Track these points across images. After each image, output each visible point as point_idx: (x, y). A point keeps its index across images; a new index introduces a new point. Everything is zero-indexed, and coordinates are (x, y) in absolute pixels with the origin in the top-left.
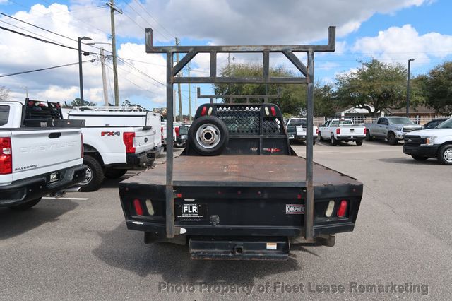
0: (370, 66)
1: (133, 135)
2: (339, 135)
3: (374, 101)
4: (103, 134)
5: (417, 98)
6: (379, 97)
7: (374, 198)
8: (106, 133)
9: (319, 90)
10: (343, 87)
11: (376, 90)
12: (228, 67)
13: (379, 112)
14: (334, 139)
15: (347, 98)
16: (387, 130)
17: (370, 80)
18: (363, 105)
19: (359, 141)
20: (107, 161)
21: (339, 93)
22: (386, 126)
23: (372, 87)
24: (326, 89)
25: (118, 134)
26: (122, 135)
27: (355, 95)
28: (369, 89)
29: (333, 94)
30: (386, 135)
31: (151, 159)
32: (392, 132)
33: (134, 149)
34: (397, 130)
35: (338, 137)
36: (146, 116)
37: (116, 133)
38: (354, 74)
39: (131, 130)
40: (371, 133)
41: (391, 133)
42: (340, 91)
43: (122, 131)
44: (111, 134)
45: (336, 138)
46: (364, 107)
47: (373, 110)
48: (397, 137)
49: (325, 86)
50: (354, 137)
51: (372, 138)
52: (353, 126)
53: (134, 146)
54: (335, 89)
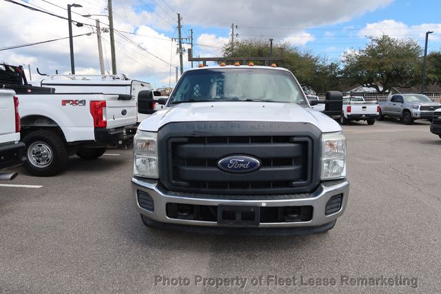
0: (379, 42)
1: (103, 104)
2: (349, 114)
3: (383, 79)
4: (64, 102)
5: (429, 76)
6: (389, 75)
7: (420, 190)
8: (68, 101)
9: (326, 68)
10: (351, 65)
11: (386, 67)
12: (232, 44)
13: (387, 91)
14: (344, 118)
15: (354, 77)
16: (402, 108)
17: (380, 58)
18: (371, 84)
19: (371, 120)
20: (70, 138)
21: (346, 71)
22: (400, 104)
23: (382, 64)
24: (333, 67)
25: (83, 102)
26: (88, 104)
27: (363, 73)
28: (379, 67)
29: (340, 73)
30: (400, 113)
31: (131, 136)
32: (408, 110)
33: (105, 123)
34: (414, 108)
35: (348, 116)
36: (131, 85)
37: (81, 102)
38: (363, 51)
39: (100, 98)
40: (384, 112)
41: (406, 111)
42: (347, 69)
43: (88, 98)
44: (74, 103)
45: (346, 116)
46: (371, 86)
47: (381, 89)
48: (414, 116)
49: (332, 64)
50: (366, 115)
51: (384, 117)
52: (364, 103)
53: (104, 119)
54: (342, 67)
